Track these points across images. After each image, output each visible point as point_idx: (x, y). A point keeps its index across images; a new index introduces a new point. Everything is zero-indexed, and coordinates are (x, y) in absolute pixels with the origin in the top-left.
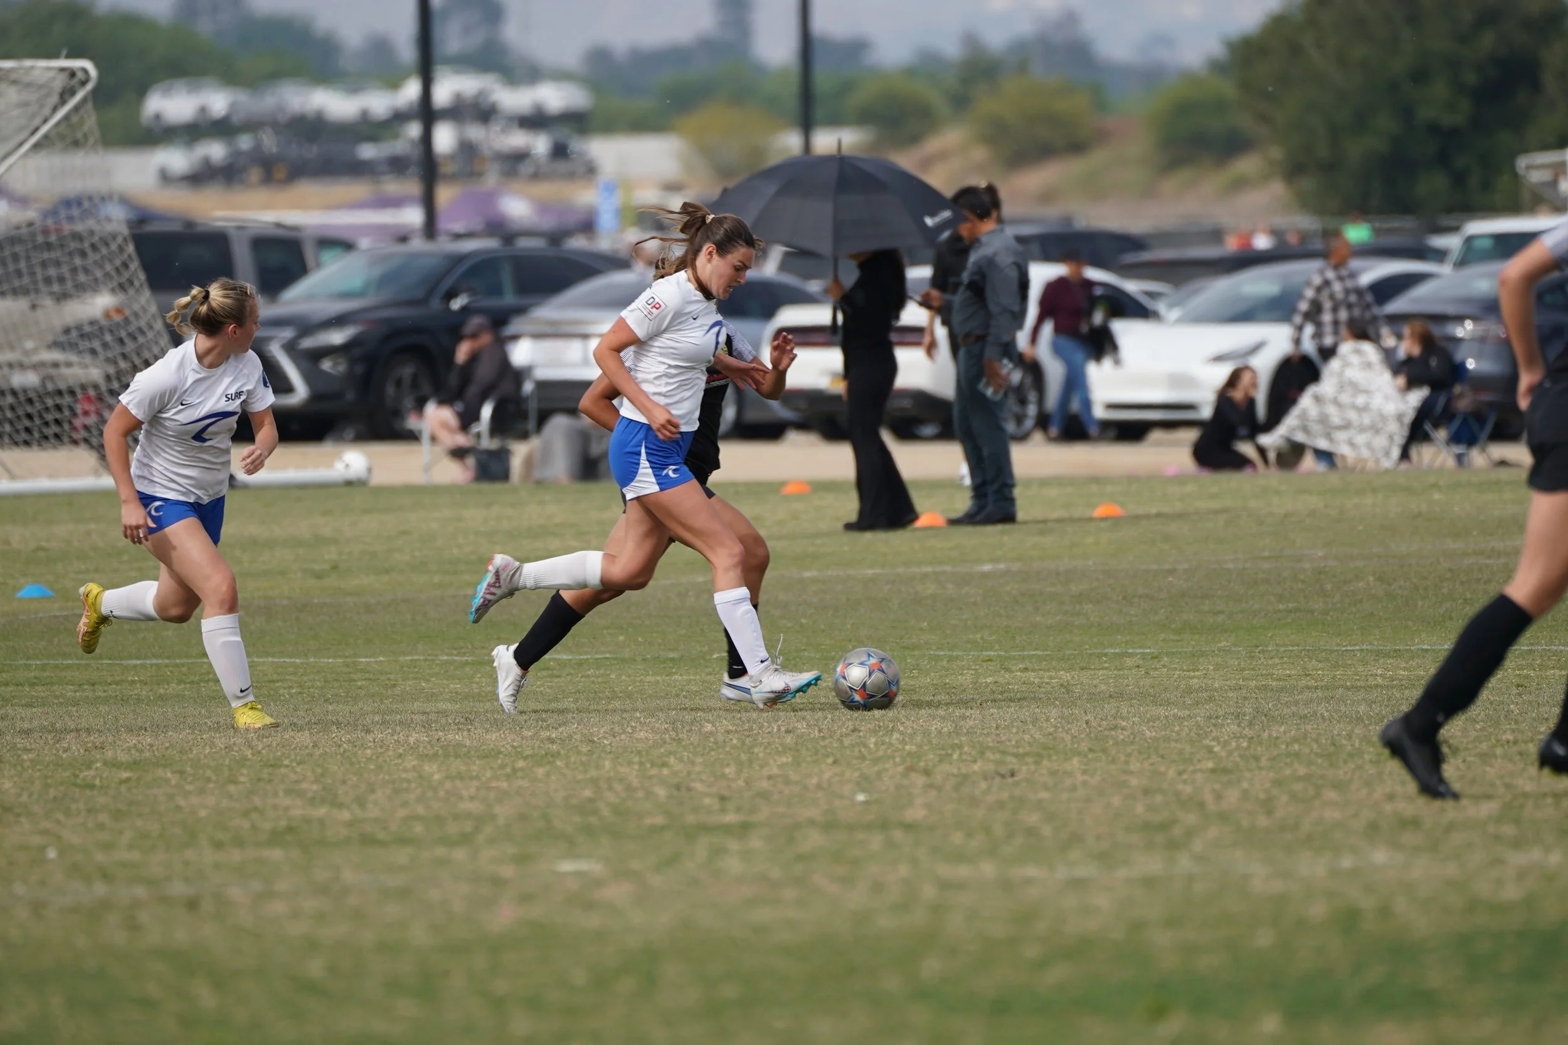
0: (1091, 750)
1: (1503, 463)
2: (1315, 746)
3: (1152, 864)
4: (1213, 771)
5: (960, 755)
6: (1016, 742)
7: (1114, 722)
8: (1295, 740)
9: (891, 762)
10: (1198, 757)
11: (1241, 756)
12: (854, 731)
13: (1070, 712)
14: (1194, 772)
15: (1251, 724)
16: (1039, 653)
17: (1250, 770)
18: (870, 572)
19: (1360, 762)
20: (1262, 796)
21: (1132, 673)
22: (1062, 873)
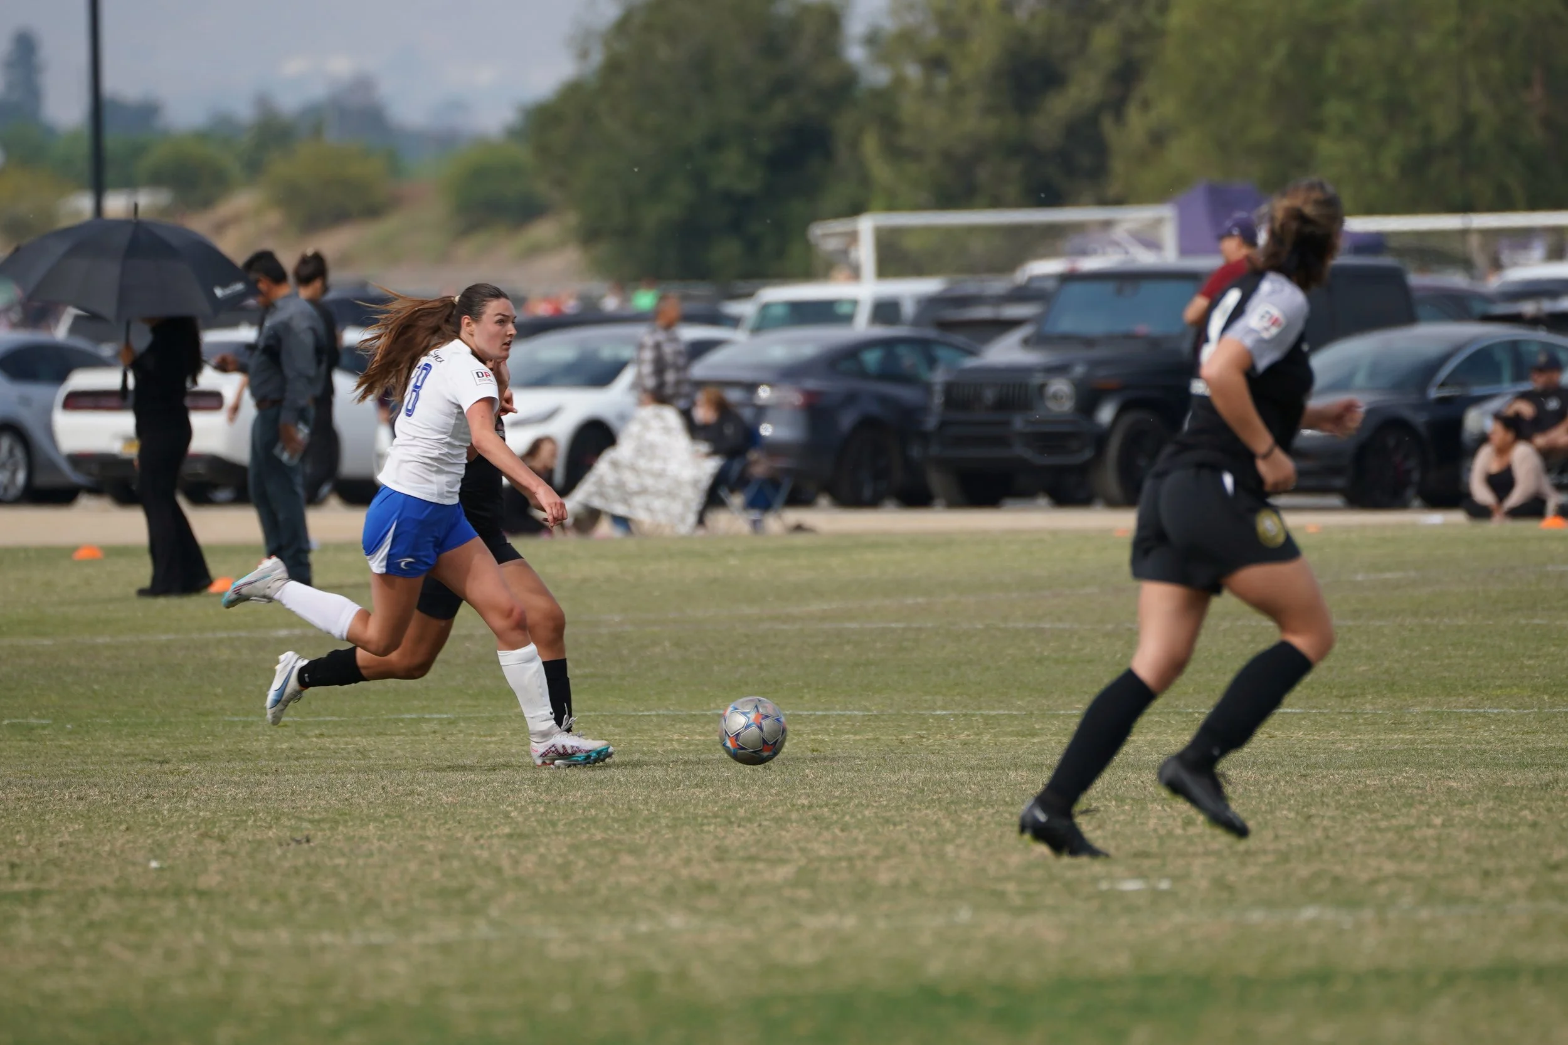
0: (387, 815)
1: (799, 528)
2: (612, 811)
3: (451, 931)
4: (510, 836)
5: (255, 821)
6: (312, 808)
7: (410, 788)
8: (592, 805)
9: (185, 828)
10: (495, 822)
11: (537, 821)
12: (147, 797)
13: (367, 777)
14: (491, 837)
15: (548, 790)
16: (335, 718)
17: (547, 835)
18: (164, 638)
19: (656, 826)
20: (559, 861)
21: (428, 739)
22: (358, 939)
